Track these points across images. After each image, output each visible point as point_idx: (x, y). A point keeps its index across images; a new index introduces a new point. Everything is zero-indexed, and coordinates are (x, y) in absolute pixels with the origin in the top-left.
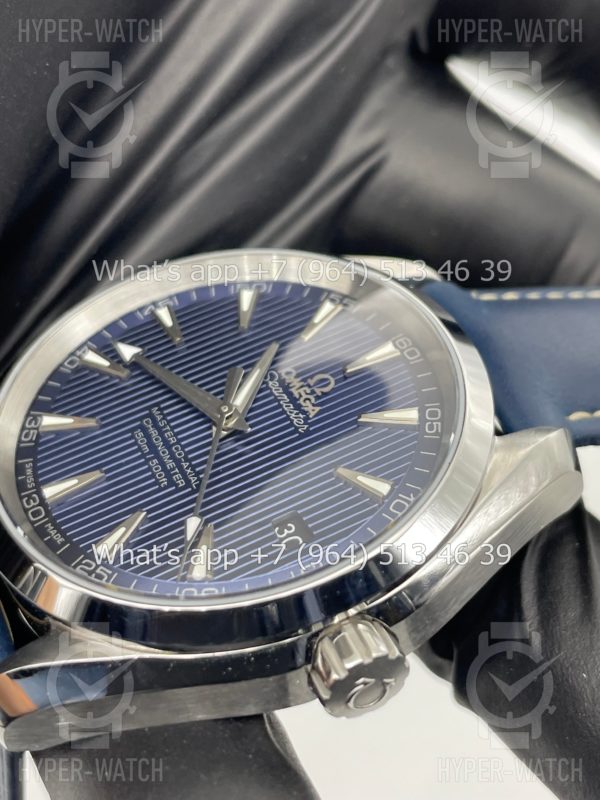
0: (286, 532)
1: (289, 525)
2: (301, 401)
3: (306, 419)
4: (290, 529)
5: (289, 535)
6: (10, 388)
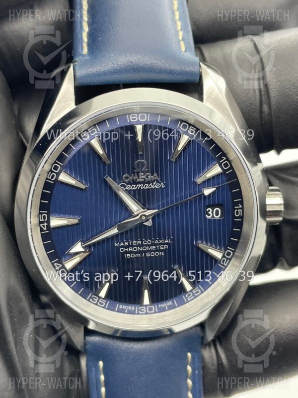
0: (210, 213)
1: (207, 210)
2: (147, 179)
3: (158, 182)
4: (209, 211)
5: (212, 212)
6: (59, 290)
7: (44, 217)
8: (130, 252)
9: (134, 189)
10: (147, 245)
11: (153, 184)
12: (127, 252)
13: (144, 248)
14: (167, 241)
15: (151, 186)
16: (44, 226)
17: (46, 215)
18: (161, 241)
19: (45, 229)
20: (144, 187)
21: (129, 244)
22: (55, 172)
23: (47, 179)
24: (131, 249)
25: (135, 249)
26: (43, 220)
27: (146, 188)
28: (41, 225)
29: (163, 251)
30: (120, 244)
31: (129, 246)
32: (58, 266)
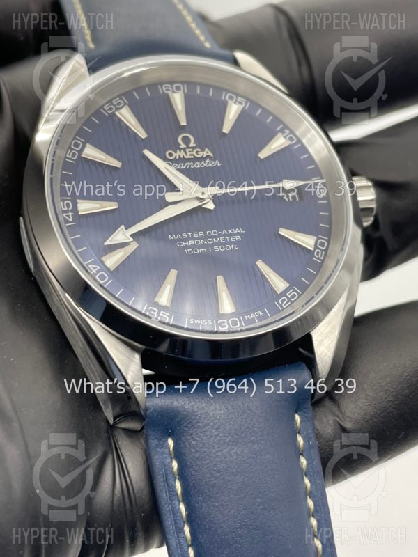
2: (197, 156)
3: (211, 159)
7: (68, 204)
8: (192, 247)
9: (182, 168)
10: (212, 237)
11: (205, 162)
12: (187, 247)
13: (210, 241)
14: (237, 231)
15: (203, 165)
16: (68, 216)
17: (70, 202)
18: (230, 231)
19: (71, 220)
20: (195, 166)
21: (188, 235)
22: (75, 150)
23: (66, 157)
24: (191, 242)
25: (198, 242)
26: (66, 209)
27: (198, 167)
28: (64, 215)
29: (236, 243)
30: (176, 236)
31: (188, 239)
32: (94, 268)
